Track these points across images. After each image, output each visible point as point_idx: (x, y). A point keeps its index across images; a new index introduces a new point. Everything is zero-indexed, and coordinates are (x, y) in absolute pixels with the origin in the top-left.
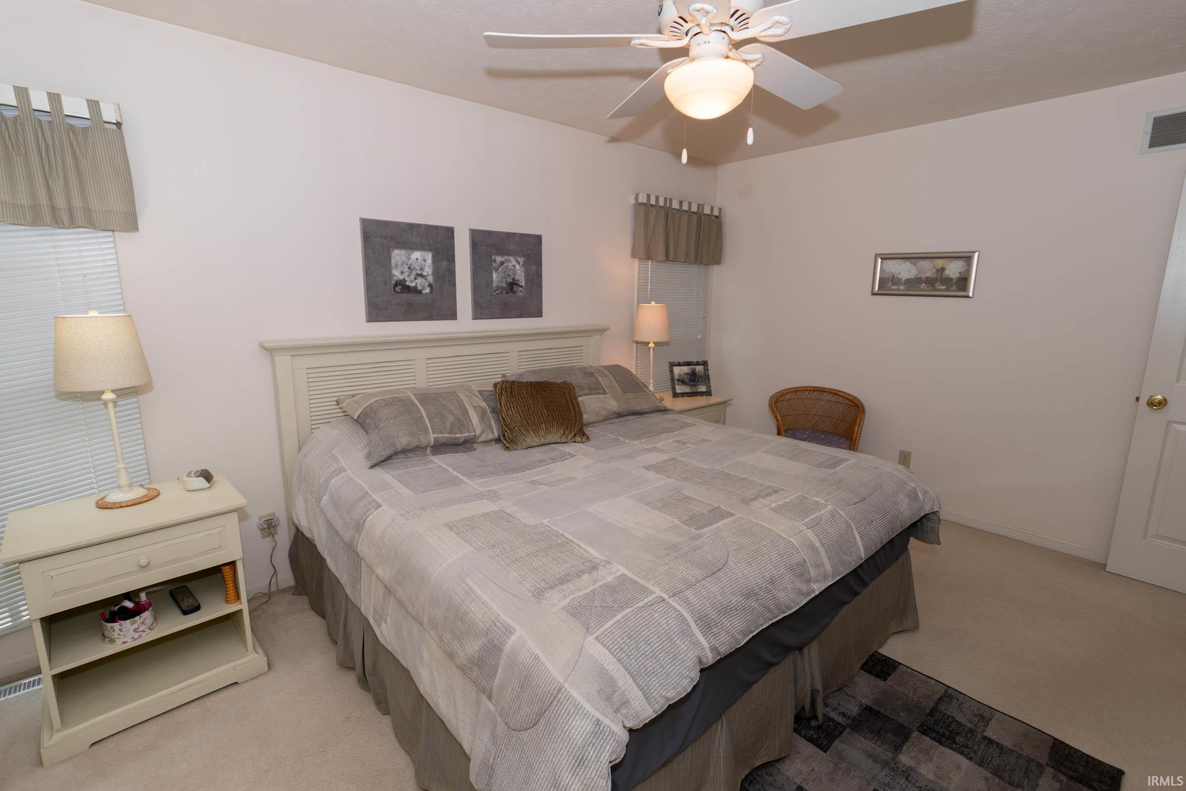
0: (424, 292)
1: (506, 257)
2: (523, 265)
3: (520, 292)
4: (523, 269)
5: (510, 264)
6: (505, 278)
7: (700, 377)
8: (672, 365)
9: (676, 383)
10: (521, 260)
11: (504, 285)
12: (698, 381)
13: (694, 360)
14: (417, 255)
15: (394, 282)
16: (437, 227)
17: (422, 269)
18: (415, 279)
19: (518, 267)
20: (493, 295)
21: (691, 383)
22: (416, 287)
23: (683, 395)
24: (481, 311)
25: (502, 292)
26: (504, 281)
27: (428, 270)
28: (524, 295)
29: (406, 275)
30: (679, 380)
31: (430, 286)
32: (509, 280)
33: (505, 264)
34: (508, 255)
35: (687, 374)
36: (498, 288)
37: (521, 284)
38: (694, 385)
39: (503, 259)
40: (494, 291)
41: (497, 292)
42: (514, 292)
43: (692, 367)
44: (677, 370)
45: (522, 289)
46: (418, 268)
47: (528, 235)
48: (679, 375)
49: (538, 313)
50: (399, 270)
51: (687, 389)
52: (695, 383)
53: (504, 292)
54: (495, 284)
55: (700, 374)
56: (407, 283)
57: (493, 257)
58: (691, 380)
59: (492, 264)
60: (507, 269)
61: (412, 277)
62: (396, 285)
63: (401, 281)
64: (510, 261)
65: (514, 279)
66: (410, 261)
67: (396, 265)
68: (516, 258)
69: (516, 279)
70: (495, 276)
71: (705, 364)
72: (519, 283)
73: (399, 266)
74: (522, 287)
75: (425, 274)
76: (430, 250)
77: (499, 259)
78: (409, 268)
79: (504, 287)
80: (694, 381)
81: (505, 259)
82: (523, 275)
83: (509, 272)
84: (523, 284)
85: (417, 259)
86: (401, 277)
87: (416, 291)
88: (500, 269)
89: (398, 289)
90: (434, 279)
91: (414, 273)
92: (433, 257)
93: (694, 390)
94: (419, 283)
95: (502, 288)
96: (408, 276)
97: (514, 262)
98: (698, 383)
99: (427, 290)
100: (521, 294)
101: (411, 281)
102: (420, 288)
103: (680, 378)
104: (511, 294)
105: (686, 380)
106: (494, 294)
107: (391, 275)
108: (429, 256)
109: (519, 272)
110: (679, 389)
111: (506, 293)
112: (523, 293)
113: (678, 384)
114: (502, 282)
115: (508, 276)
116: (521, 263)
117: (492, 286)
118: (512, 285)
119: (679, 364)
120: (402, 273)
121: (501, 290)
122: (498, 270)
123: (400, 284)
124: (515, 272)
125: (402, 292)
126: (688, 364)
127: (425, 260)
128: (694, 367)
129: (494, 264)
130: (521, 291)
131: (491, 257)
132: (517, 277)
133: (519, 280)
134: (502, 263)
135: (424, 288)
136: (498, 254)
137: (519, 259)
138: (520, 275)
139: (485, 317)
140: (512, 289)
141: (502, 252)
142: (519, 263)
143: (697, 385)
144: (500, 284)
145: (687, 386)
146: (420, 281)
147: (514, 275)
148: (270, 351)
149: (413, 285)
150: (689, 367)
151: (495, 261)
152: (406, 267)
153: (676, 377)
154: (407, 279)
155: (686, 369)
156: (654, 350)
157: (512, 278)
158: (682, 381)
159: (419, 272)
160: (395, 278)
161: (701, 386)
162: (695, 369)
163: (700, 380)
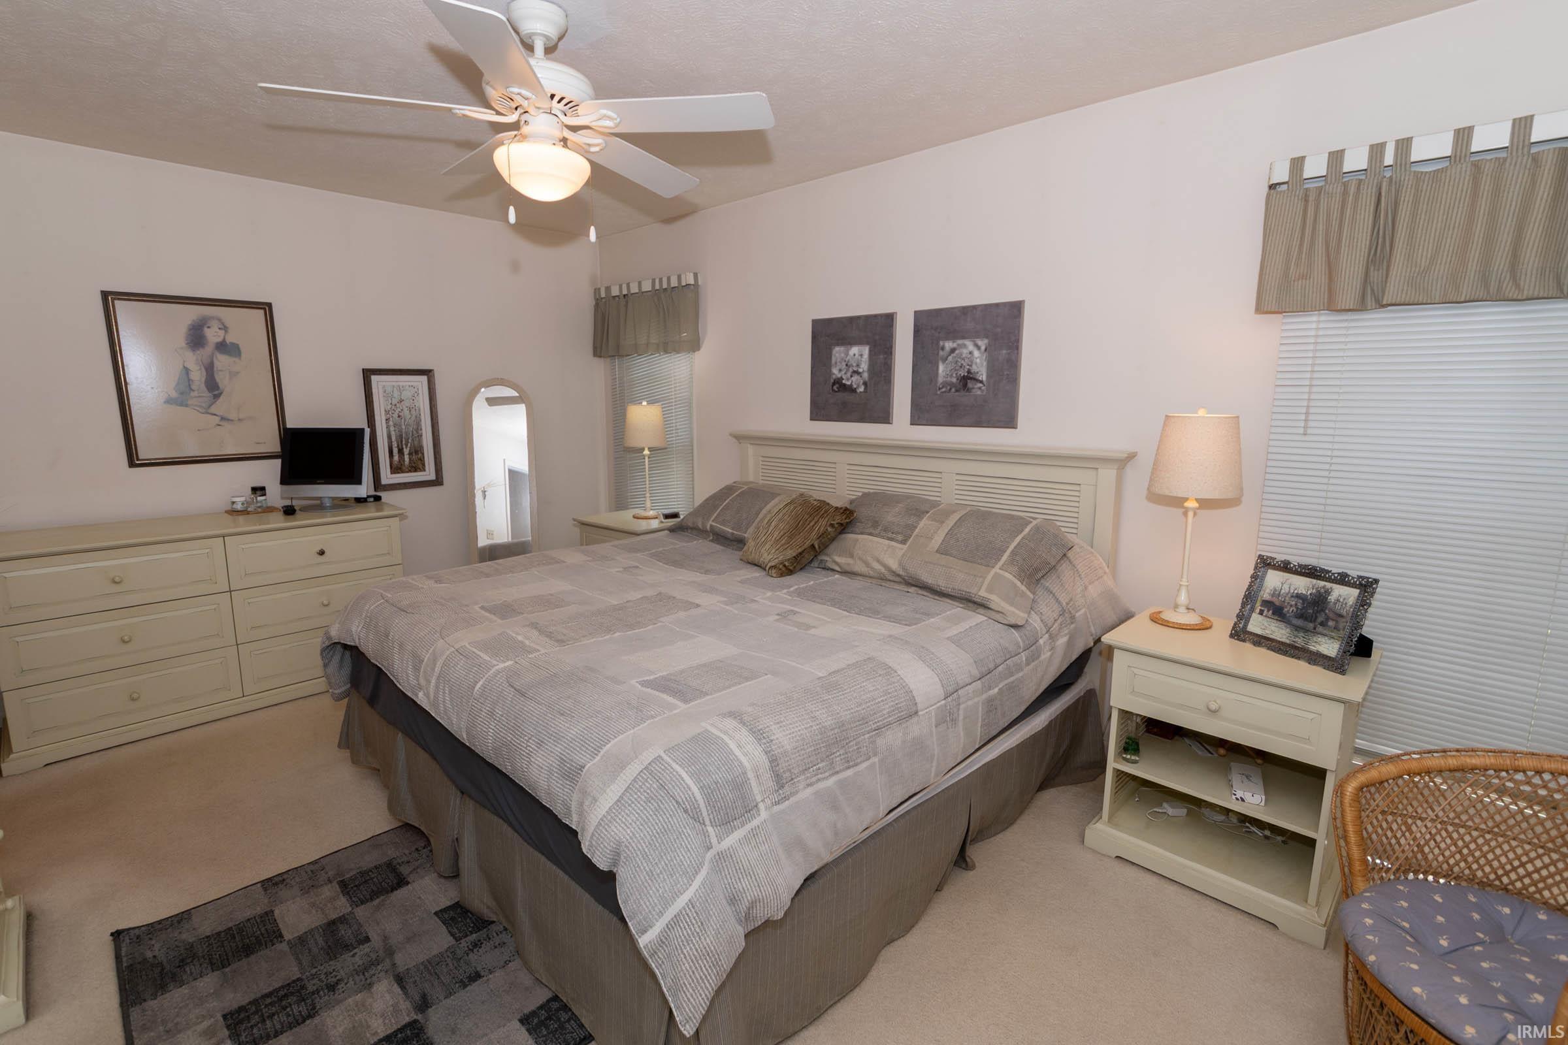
0: (858, 391)
1: (960, 342)
2: (986, 350)
3: (978, 390)
4: (984, 357)
5: (965, 351)
6: (956, 370)
7: (1331, 615)
8: (1265, 563)
9: (1258, 608)
10: (982, 343)
11: (954, 380)
12: (1322, 624)
13: (1336, 568)
14: (855, 350)
15: (832, 381)
16: (875, 316)
17: (858, 366)
18: (851, 376)
19: (976, 353)
20: (937, 394)
21: (1299, 622)
22: (851, 385)
23: (1260, 641)
24: (921, 415)
25: (950, 389)
26: (954, 375)
27: (864, 367)
28: (984, 393)
29: (843, 373)
30: (1267, 604)
31: (865, 384)
32: (963, 373)
33: (957, 352)
34: (963, 338)
35: (1298, 596)
36: (945, 384)
37: (980, 379)
38: (1306, 631)
39: (955, 345)
40: (939, 389)
41: (944, 390)
42: (969, 390)
43: (1322, 583)
44: (1274, 580)
45: (981, 385)
46: (854, 364)
47: (997, 305)
48: (1276, 593)
49: (1009, 421)
50: (838, 368)
51: (1279, 632)
52: (1311, 625)
53: (953, 390)
54: (941, 380)
55: (1338, 606)
56: (844, 382)
57: (941, 343)
58: (1301, 616)
59: (938, 354)
60: (960, 358)
61: (849, 374)
62: (834, 384)
63: (838, 379)
64: (965, 346)
65: (969, 372)
66: (848, 358)
67: (836, 363)
68: (974, 341)
69: (972, 371)
70: (941, 368)
71: (1367, 586)
72: (977, 377)
73: (838, 364)
74: (981, 382)
75: (861, 370)
76: (868, 343)
77: (949, 345)
78: (847, 365)
79: (953, 383)
80: (1312, 619)
81: (958, 345)
82: (985, 364)
83: (963, 362)
84: (984, 377)
85: (854, 355)
86: (839, 376)
87: (851, 390)
88: (950, 358)
89: (835, 388)
90: (869, 375)
91: (851, 370)
92: (870, 351)
93: (1300, 642)
94: (855, 381)
95: (952, 385)
96: (845, 373)
97: (971, 347)
98: (1320, 629)
99: (862, 389)
100: (979, 392)
101: (848, 379)
102: (855, 386)
103: (1275, 600)
104: (962, 393)
105: (1289, 610)
106: (939, 392)
107: (831, 373)
108: (866, 350)
109: (978, 360)
110: (1258, 624)
111: (957, 391)
112: (982, 391)
113: (1261, 613)
114: (951, 376)
115: (961, 367)
116: (983, 348)
117: (936, 381)
118: (967, 380)
119: (1285, 567)
120: (840, 370)
121: (949, 388)
122: (946, 359)
123: (838, 383)
124: (972, 362)
125: (839, 391)
126: (1311, 572)
127: (861, 355)
128: (1328, 585)
129: (941, 353)
130: (980, 388)
131: (938, 343)
132: (974, 368)
133: (978, 373)
134: (953, 350)
135: (858, 386)
136: (947, 339)
137: (980, 342)
138: (980, 367)
139: (925, 422)
140: (965, 385)
141: (954, 334)
142: (978, 348)
143: (1314, 632)
144: (949, 379)
145: (1282, 625)
146: (855, 378)
147: (971, 366)
148: (740, 438)
149: (848, 383)
150: (1314, 581)
151: (943, 348)
152: (844, 364)
153: (1266, 595)
154: (844, 377)
155: (1303, 585)
156: (1195, 514)
157: (966, 370)
158: (1276, 610)
159: (855, 369)
160: (834, 377)
161: (1321, 639)
162: (1328, 592)
163: (1331, 623)
